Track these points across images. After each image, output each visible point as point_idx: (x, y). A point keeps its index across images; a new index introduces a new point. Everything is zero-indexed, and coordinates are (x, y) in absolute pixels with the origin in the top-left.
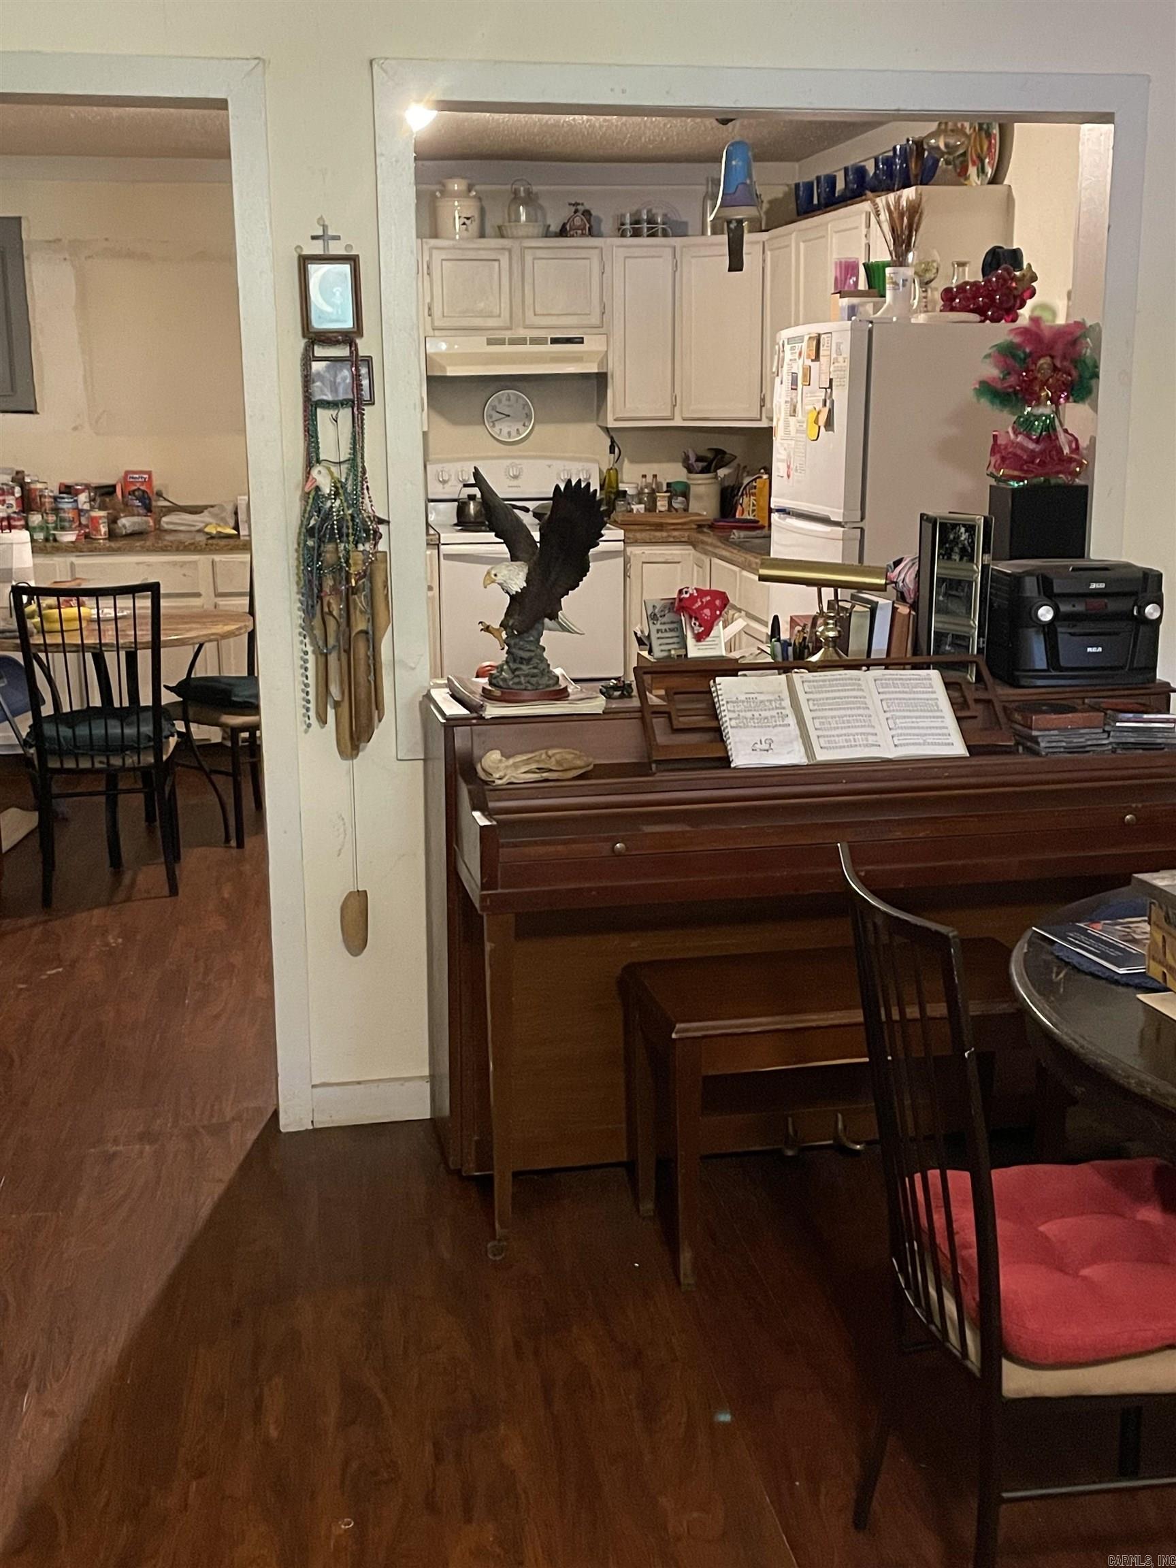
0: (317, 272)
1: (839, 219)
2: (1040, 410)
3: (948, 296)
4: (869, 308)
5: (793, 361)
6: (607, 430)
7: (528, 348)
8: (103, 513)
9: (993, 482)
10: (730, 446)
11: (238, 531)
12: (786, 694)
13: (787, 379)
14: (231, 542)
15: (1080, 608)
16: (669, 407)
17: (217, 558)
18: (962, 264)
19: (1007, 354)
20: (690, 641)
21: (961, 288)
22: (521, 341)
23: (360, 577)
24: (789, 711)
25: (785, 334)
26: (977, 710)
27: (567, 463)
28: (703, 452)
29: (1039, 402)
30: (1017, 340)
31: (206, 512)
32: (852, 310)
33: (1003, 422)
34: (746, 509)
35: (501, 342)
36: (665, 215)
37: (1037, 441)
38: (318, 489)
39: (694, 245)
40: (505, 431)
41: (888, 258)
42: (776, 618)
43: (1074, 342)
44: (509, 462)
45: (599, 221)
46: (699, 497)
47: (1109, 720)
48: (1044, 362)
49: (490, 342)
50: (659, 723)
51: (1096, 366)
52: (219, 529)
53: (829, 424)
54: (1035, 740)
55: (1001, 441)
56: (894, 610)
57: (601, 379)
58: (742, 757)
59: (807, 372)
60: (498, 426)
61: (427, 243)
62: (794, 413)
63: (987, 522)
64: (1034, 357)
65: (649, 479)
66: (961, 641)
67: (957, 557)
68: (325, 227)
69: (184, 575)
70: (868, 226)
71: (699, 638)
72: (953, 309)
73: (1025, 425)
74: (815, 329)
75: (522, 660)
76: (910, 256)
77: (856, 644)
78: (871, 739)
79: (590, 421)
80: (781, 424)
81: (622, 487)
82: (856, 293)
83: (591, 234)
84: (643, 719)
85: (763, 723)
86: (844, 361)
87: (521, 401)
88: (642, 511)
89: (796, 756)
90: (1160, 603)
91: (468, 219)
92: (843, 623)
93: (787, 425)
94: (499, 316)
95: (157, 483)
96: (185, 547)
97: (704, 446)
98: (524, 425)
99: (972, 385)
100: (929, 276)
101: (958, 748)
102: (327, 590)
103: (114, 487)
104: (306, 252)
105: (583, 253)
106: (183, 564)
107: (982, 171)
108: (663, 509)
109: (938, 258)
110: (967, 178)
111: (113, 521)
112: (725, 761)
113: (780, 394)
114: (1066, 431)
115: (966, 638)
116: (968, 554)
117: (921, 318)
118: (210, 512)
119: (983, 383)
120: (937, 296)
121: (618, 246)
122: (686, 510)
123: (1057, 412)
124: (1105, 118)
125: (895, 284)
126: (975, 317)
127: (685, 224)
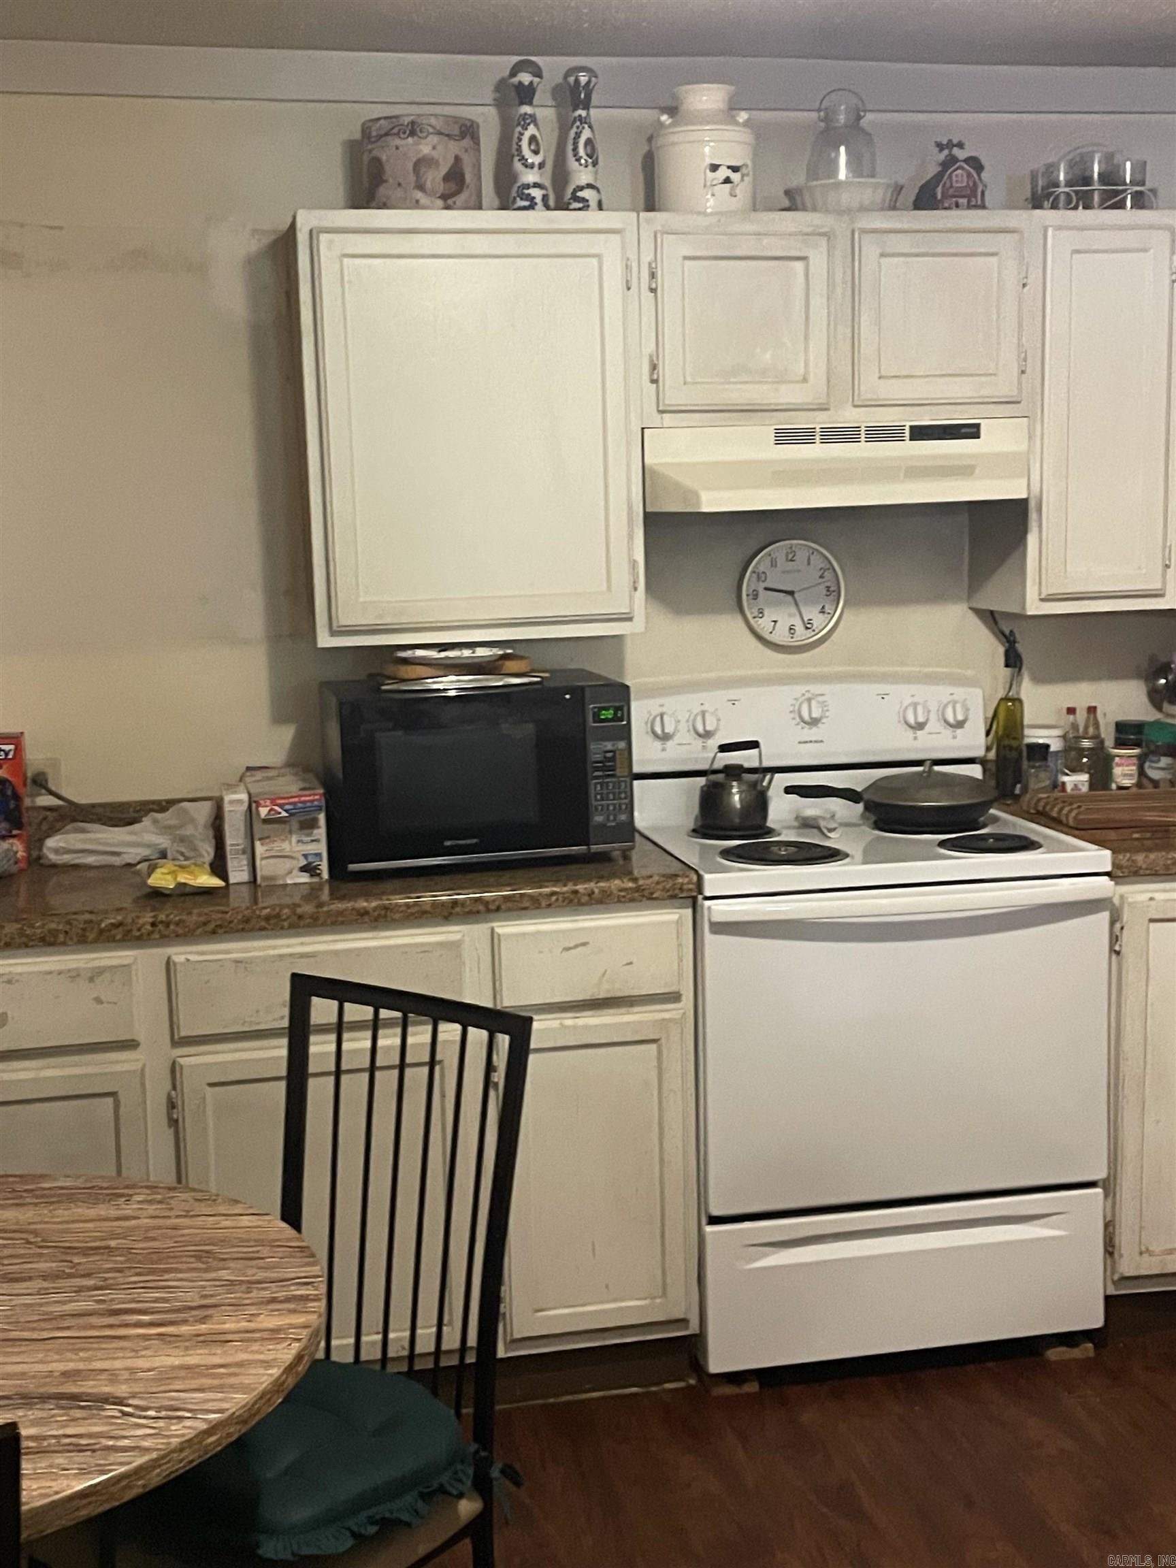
7: (862, 450)
11: (224, 877)
14: (210, 910)
16: (1159, 570)
17: (181, 954)
22: (847, 435)
27: (913, 688)
31: (147, 822)
35: (804, 437)
40: (784, 623)
44: (799, 689)
49: (784, 437)
52: (183, 878)
60: (770, 614)
61: (648, 221)
65: (1081, 717)
69: (98, 1000)
79: (955, 599)
81: (1035, 736)
87: (821, 564)
88: (1085, 789)
91: (735, 169)
94: (805, 380)
95: (34, 757)
96: (101, 932)
98: (822, 612)
105: (984, 243)
106: (95, 975)
108: (1127, 782)
118: (155, 822)
121: (1059, 228)
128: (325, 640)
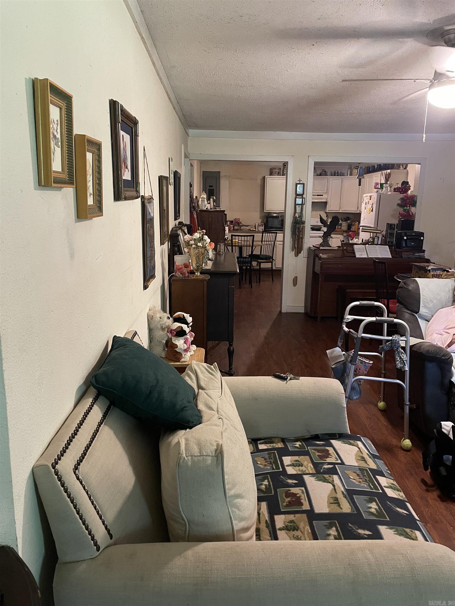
0: (298, 186)
1: (376, 174)
2: (407, 208)
3: (395, 189)
4: (380, 191)
5: (366, 199)
6: (326, 213)
8: (232, 226)
9: (399, 219)
10: (351, 216)
12: (365, 248)
13: (365, 203)
15: (411, 237)
16: (339, 208)
18: (398, 184)
19: (402, 199)
20: (350, 240)
21: (397, 188)
23: (302, 229)
24: (365, 250)
25: (364, 195)
26: (393, 252)
28: (345, 217)
29: (407, 207)
30: (404, 197)
31: (250, 226)
32: (377, 191)
33: (401, 210)
34: (353, 228)
36: (340, 172)
37: (406, 213)
38: (296, 216)
39: (346, 178)
41: (384, 182)
42: (363, 239)
43: (413, 198)
45: (327, 173)
46: (344, 226)
47: (414, 254)
48: (408, 201)
50: (345, 251)
51: (416, 201)
52: (252, 229)
53: (372, 211)
54: (402, 256)
55: (400, 213)
56: (382, 238)
57: (326, 203)
58: (358, 256)
59: (369, 202)
62: (366, 209)
63: (397, 224)
64: (406, 200)
66: (392, 242)
67: (392, 230)
68: (300, 179)
70: (381, 176)
71: (351, 240)
72: (395, 192)
73: (404, 210)
74: (370, 194)
75: (325, 242)
76: (388, 182)
77: (376, 242)
78: (377, 255)
79: (323, 211)
80: (363, 211)
82: (378, 188)
83: (326, 175)
84: (343, 251)
85: (361, 252)
86: (375, 200)
89: (366, 256)
90: (423, 237)
92: (374, 239)
93: (364, 211)
95: (240, 221)
97: (345, 216)
99: (396, 204)
100: (391, 186)
101: (390, 257)
102: (296, 231)
103: (233, 221)
104: (297, 183)
105: (325, 179)
107: (403, 167)
109: (393, 183)
110: (400, 168)
111: (234, 227)
112: (355, 257)
113: (363, 205)
114: (411, 211)
115: (393, 242)
116: (394, 229)
117: (390, 193)
119: (398, 204)
120: (393, 189)
121: (331, 178)
122: (341, 228)
123: (410, 209)
124: (419, 164)
125: (385, 187)
126: (399, 193)
127: (344, 173)
128: (265, 211)
